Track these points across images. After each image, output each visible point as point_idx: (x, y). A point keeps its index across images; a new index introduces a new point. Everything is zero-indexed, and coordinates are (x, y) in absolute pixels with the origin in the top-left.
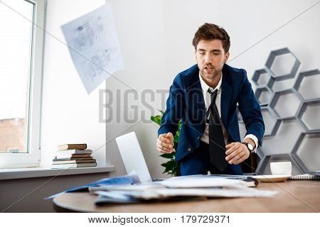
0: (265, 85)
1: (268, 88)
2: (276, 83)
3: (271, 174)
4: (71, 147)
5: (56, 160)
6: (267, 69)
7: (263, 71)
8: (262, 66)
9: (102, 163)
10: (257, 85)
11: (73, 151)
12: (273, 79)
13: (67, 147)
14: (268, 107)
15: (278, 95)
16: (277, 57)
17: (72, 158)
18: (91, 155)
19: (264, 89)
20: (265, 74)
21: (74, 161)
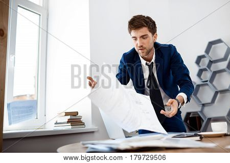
0: (205, 67)
1: (207, 68)
2: (213, 65)
3: (212, 131)
4: (67, 114)
5: (56, 123)
6: (206, 55)
7: (203, 57)
8: (203, 53)
9: (89, 126)
10: (199, 66)
11: (69, 117)
12: (211, 62)
13: (64, 114)
14: (208, 83)
15: (215, 73)
16: (213, 46)
17: (68, 122)
18: (81, 120)
19: (205, 70)
20: (205, 59)
21: (70, 124)
